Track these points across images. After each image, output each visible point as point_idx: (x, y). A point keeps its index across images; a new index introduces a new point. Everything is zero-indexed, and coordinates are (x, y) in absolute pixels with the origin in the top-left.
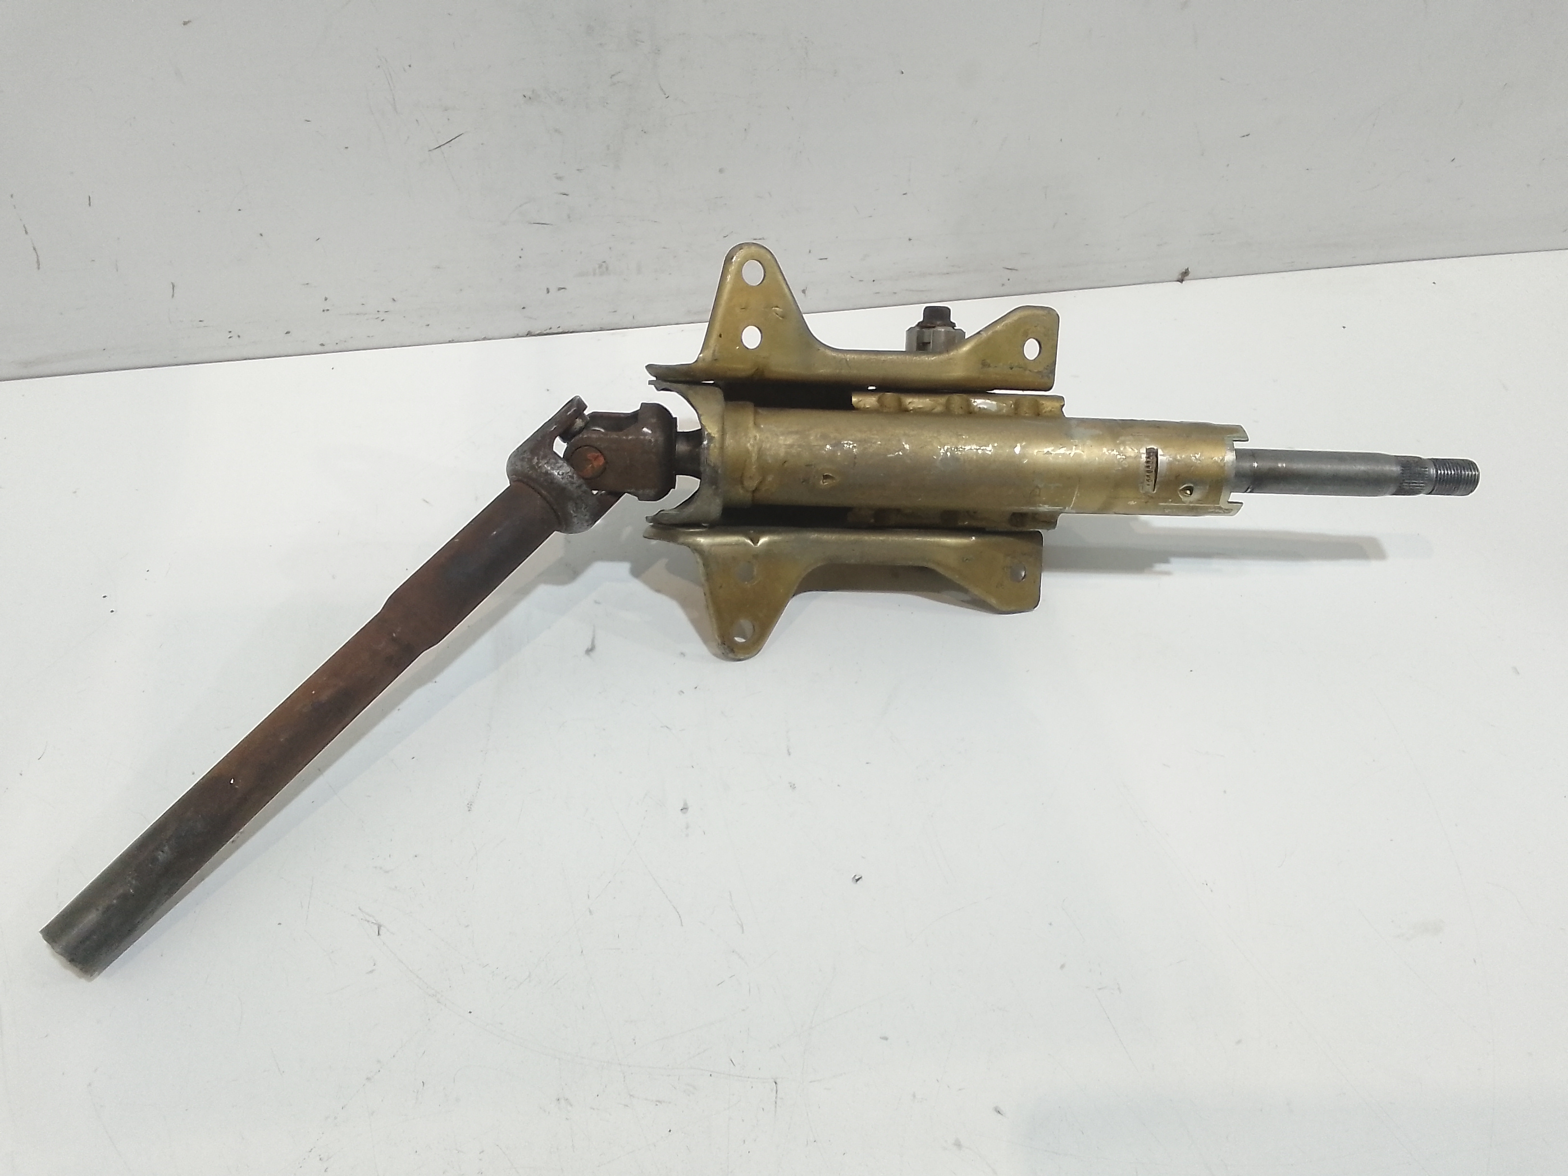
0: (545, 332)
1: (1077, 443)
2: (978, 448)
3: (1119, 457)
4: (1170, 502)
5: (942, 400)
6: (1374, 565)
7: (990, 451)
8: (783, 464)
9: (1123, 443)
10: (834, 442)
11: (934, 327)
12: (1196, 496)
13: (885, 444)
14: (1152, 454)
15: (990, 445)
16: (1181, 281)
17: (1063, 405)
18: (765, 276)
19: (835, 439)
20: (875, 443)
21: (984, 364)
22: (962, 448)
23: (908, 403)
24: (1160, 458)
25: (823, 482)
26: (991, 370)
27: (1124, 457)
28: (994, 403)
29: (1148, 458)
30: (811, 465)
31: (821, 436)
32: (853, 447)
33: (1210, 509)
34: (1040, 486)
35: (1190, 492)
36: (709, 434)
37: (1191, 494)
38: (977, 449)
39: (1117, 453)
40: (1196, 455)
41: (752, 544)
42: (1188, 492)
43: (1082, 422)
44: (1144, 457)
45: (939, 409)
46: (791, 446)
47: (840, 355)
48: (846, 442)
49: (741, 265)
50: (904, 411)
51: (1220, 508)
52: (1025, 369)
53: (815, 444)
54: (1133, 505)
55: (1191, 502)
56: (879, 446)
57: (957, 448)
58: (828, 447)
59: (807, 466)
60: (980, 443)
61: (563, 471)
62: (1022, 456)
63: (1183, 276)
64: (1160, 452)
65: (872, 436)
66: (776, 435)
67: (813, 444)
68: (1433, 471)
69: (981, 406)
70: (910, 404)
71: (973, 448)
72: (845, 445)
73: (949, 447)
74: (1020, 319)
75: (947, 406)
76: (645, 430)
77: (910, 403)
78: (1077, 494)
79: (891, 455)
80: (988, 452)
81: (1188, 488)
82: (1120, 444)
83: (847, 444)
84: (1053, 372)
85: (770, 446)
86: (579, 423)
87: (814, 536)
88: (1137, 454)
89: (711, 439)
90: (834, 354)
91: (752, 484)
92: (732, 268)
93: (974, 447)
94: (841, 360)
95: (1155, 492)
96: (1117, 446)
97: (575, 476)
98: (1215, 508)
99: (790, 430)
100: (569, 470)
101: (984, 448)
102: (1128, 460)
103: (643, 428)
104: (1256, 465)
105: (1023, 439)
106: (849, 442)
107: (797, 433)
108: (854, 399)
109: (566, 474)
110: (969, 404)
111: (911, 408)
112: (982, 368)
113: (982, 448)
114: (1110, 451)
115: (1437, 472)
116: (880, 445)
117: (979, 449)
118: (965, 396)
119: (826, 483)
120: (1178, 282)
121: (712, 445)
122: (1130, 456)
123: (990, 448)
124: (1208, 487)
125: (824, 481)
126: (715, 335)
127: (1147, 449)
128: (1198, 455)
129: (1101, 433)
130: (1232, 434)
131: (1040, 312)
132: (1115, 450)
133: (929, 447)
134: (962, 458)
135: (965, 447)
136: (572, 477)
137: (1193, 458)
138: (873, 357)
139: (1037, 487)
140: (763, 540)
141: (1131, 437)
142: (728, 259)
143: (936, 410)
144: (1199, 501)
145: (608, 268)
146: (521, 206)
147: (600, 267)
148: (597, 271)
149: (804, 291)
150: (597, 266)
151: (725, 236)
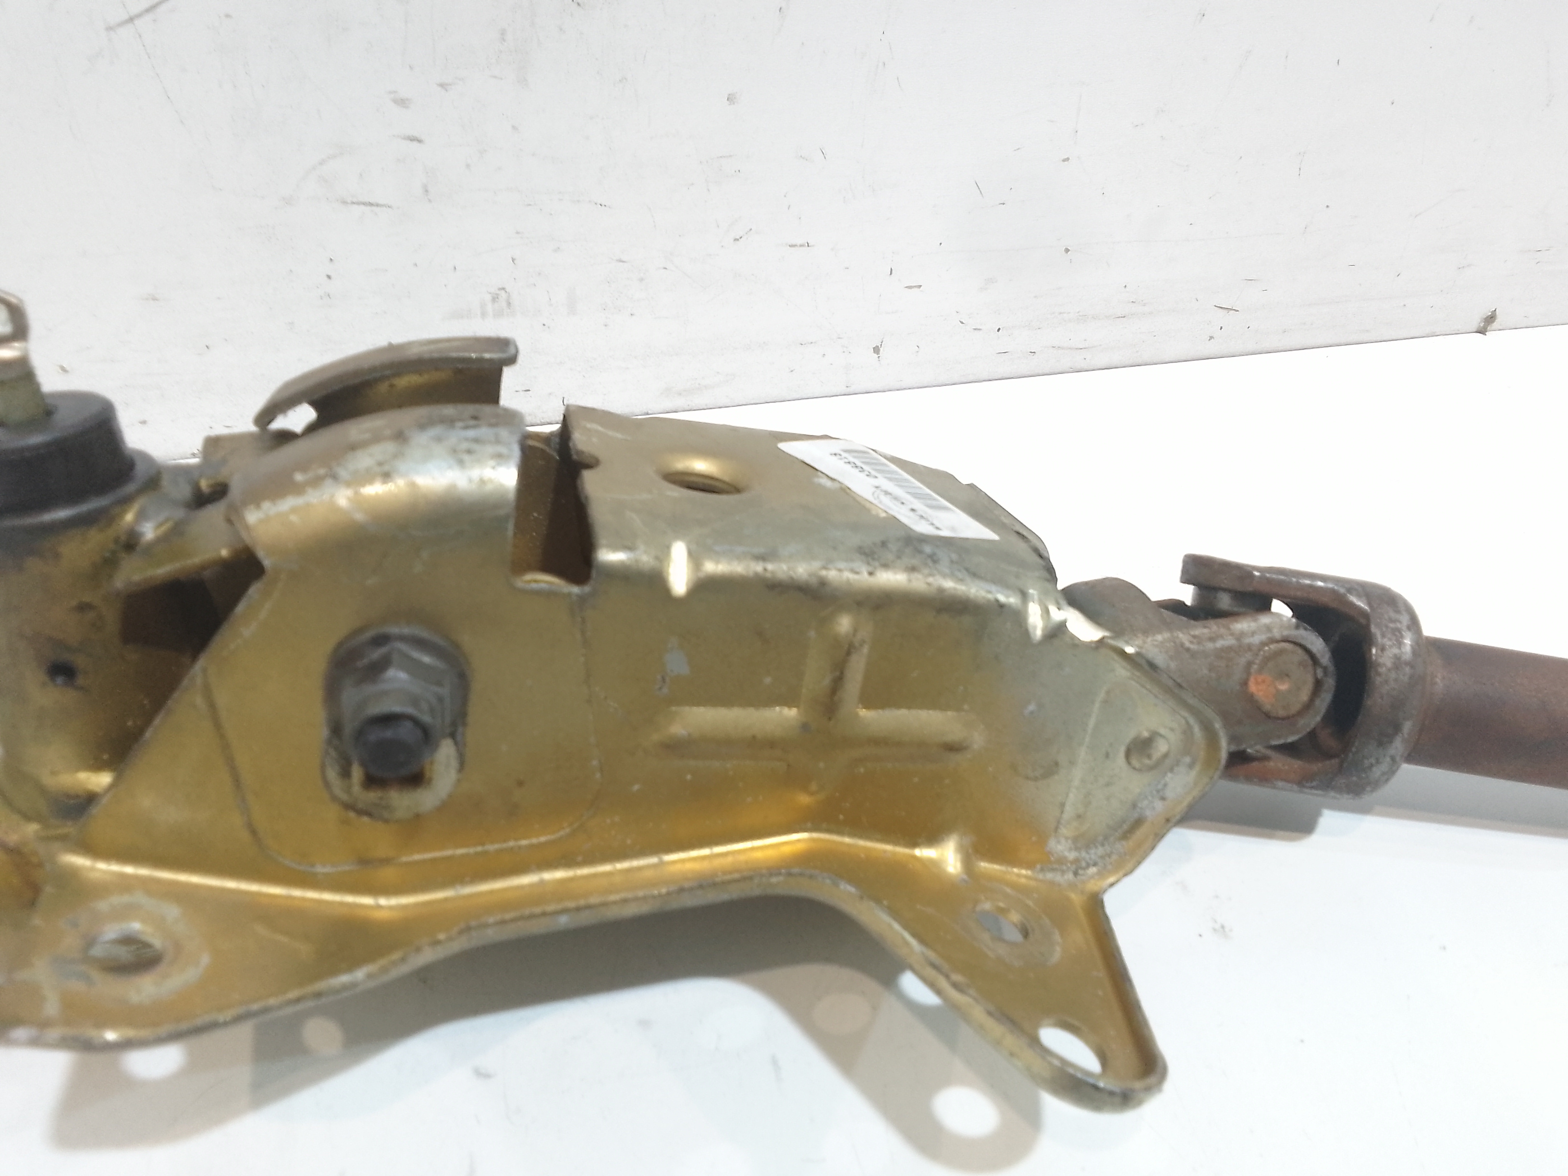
16: (1484, 331)
63: (1487, 324)
145: (511, 301)
146: (322, 163)
147: (495, 298)
148: (490, 308)
149: (876, 350)
150: (488, 298)
151: (738, 237)
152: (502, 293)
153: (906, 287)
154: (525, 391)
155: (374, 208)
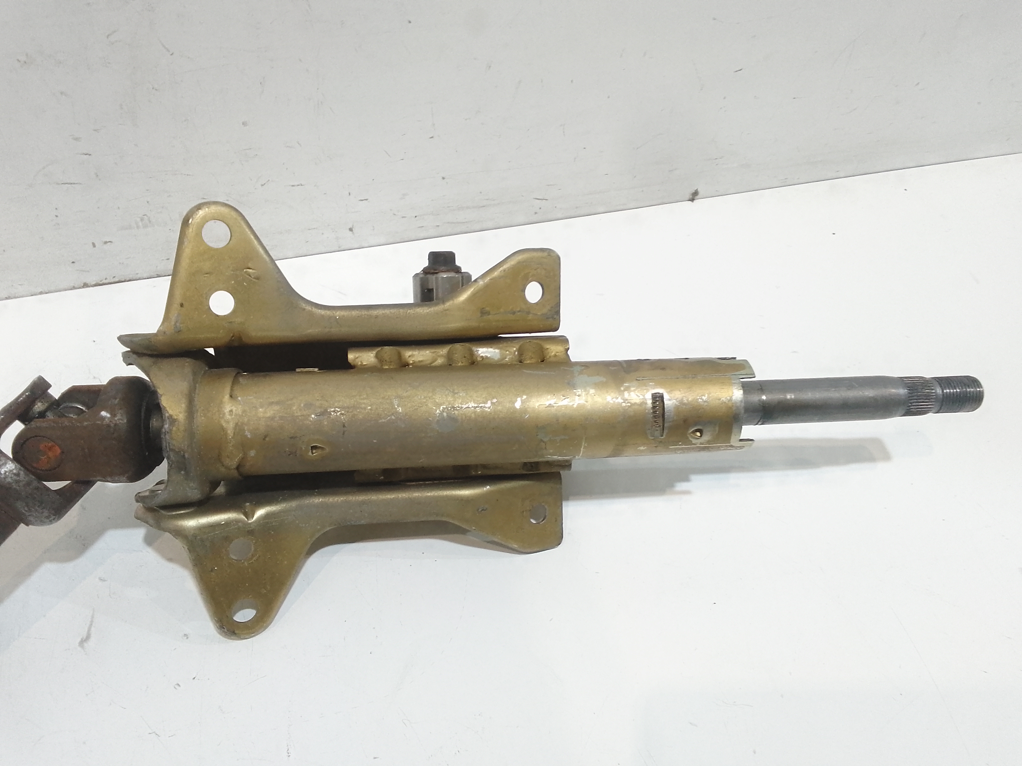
0: (101, 283)
1: (580, 393)
2: (476, 405)
3: (624, 404)
4: (680, 445)
5: (443, 351)
6: (881, 466)
7: (489, 408)
8: (264, 439)
9: (627, 389)
10: (319, 410)
11: (437, 273)
12: (706, 438)
13: (377, 409)
14: (658, 399)
15: (489, 402)
16: (692, 200)
17: (569, 349)
18: (231, 236)
19: (321, 407)
20: (365, 409)
21: (483, 312)
22: (459, 407)
23: (407, 357)
24: (666, 402)
25: (313, 453)
26: (490, 317)
27: (629, 404)
28: (497, 351)
29: (653, 403)
30: (296, 437)
31: (305, 405)
32: (341, 414)
33: (722, 447)
34: (545, 440)
35: (700, 434)
36: (171, 416)
37: (701, 436)
38: (475, 408)
39: (623, 401)
40: (703, 397)
41: (246, 519)
42: (698, 434)
43: (586, 366)
44: (649, 402)
45: (440, 361)
46: (272, 418)
47: (328, 313)
48: (333, 410)
49: (201, 226)
50: (404, 365)
51: (732, 446)
52: (528, 313)
53: (299, 414)
54: (643, 450)
55: (701, 444)
56: (370, 411)
57: (453, 407)
58: (313, 416)
59: (291, 438)
60: (478, 401)
61: (6, 470)
62: (524, 411)
63: (694, 196)
64: (666, 397)
65: (362, 401)
66: (255, 407)
67: (296, 415)
68: (939, 391)
69: (484, 355)
70: (410, 358)
71: (470, 406)
72: (332, 413)
73: (445, 407)
74: (519, 263)
75: (449, 357)
76: (103, 413)
77: (409, 356)
78: (585, 444)
79: (383, 420)
80: (487, 409)
81: (698, 430)
82: (625, 390)
83: (334, 411)
84: (558, 313)
85: (249, 420)
86: (39, 407)
87: (317, 500)
88: (642, 401)
89: (173, 421)
90: (323, 312)
91: (233, 463)
92: (191, 231)
93: (472, 404)
94: (330, 318)
95: (664, 436)
96: (621, 393)
97: (22, 473)
98: (727, 446)
99: (270, 400)
100: (14, 468)
101: (483, 405)
102: (633, 407)
103: (101, 411)
104: (764, 397)
105: (524, 393)
106: (337, 409)
107: (277, 403)
108: (351, 356)
109: (9, 473)
110: (472, 354)
111: (411, 362)
112: (481, 316)
113: (480, 405)
114: (614, 400)
115: (943, 392)
116: (371, 409)
117: (477, 407)
118: (467, 345)
119: (316, 453)
120: (690, 202)
121: (174, 429)
122: (635, 403)
123: (489, 404)
124: (717, 428)
125: (314, 451)
126: (176, 306)
127: (653, 395)
128: (705, 396)
129: (604, 380)
130: (737, 370)
131: (540, 254)
132: (620, 398)
133: (424, 409)
134: (460, 418)
135: (463, 406)
136: (18, 475)
137: (700, 400)
138: (364, 312)
139: (542, 441)
140: (260, 512)
141: (635, 383)
142: (185, 223)
143: (436, 363)
144: (709, 442)
145: (151, 220)
146: (44, 168)
147: (142, 220)
148: (140, 224)
149: (351, 230)
150: (139, 219)
151: (263, 184)
152: (145, 217)
153: (359, 200)
154: (167, 259)
155: (73, 185)
